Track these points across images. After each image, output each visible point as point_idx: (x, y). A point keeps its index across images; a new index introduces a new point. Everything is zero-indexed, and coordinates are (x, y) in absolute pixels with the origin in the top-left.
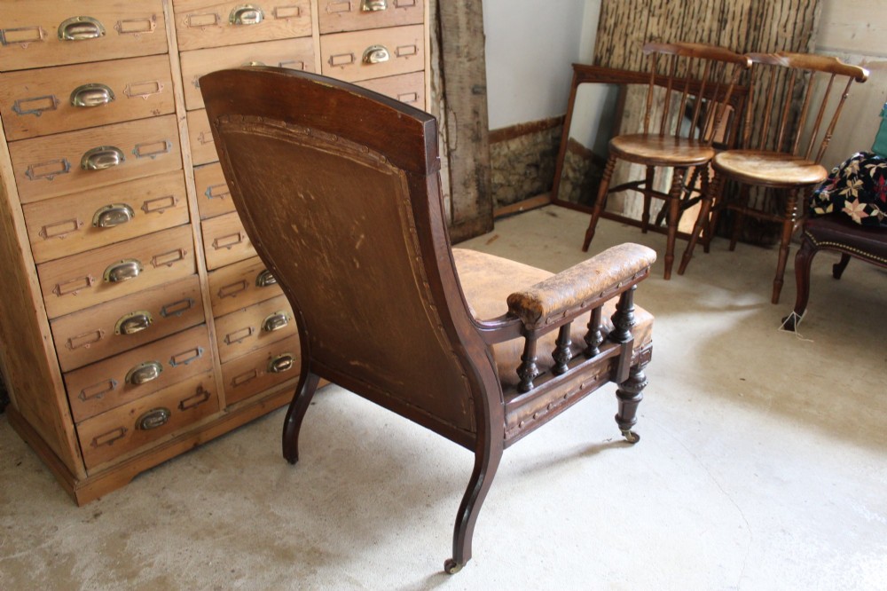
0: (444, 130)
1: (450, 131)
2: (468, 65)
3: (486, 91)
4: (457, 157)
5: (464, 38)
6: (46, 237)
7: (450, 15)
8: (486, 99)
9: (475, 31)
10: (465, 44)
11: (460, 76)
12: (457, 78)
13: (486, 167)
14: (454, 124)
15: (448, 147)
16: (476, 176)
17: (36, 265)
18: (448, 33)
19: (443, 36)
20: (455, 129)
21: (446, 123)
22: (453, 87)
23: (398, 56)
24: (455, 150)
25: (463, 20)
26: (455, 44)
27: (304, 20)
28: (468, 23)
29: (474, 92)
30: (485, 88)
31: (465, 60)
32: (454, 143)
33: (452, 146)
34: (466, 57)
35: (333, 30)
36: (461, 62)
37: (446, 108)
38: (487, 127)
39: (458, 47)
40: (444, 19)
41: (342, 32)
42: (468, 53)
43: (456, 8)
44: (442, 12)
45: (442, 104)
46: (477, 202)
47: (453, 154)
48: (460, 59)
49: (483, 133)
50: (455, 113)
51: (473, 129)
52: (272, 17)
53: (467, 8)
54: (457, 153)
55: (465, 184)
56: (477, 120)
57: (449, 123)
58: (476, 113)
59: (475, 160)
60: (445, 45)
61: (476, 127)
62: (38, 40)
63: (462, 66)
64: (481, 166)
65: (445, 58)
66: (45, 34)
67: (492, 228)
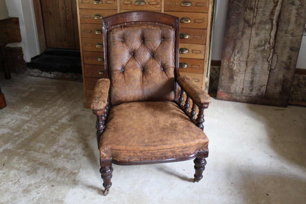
0: (271, 61)
1: (273, 62)
2: (290, 38)
3: (299, 51)
4: (273, 73)
5: (292, 27)
6: (86, 45)
7: (286, 16)
8: (298, 54)
9: (299, 25)
10: (291, 29)
11: (285, 41)
12: (283, 42)
13: (290, 81)
14: (276, 60)
15: (270, 68)
16: (283, 83)
17: (83, 51)
18: (283, 23)
19: (280, 24)
20: (276, 61)
21: (272, 58)
22: (280, 45)
23: (195, 22)
24: (274, 69)
25: (293, 19)
26: (285, 28)
27: (159, 6)
28: (296, 21)
29: (292, 49)
30: (299, 49)
31: (290, 36)
32: (274, 67)
33: (273, 68)
34: (291, 34)
35: (169, 10)
36: (287, 36)
37: (274, 53)
38: (295, 65)
39: (287, 30)
40: (282, 17)
41: (173, 11)
42: (292, 33)
43: (291, 14)
44: (282, 14)
45: (272, 50)
46: (280, 93)
47: (272, 71)
48: (286, 35)
49: (292, 66)
50: (277, 56)
51: (286, 64)
52: (148, 4)
53: (297, 14)
54: (275, 71)
55: (275, 84)
56: (290, 61)
57: (273, 59)
58: (290, 58)
59: (284, 77)
60: (280, 28)
61: (288, 64)
62: (88, 3)
63: (287, 37)
64: (287, 80)
65: (278, 33)
66: (90, 2)
67: (286, 107)
